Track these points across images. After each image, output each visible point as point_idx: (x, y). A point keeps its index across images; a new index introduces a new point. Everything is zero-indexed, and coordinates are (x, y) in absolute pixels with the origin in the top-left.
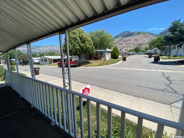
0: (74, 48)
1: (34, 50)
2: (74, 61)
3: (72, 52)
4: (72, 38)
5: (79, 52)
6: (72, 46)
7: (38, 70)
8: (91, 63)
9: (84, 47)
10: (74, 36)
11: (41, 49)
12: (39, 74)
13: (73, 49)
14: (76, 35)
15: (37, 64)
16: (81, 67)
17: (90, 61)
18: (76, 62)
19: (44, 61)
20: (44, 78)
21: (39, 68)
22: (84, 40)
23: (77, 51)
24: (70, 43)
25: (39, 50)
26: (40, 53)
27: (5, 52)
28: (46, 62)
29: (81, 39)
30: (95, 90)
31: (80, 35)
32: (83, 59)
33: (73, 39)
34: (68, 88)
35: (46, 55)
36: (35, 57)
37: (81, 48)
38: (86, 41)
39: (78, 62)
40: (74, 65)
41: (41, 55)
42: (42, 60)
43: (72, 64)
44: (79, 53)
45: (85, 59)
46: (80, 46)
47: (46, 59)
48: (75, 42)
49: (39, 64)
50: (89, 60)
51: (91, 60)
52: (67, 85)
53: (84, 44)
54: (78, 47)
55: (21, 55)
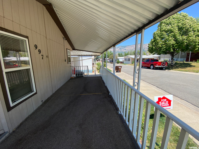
0: (166, 44)
1: (121, 50)
2: (162, 62)
3: (161, 49)
4: (164, 31)
5: (174, 49)
6: (163, 42)
7: (121, 68)
8: (194, 66)
9: (185, 41)
10: (169, 27)
11: (127, 48)
12: (121, 72)
13: (164, 46)
14: (173, 26)
15: (122, 63)
16: (171, 71)
17: (193, 63)
18: (164, 63)
19: (127, 60)
20: (124, 76)
21: (121, 67)
22: (187, 30)
23: (170, 48)
24: (160, 38)
25: (125, 50)
26: (125, 53)
27: (102, 53)
28: (129, 61)
29: (180, 29)
30: (186, 108)
31: (180, 24)
32: (179, 59)
33: (166, 32)
34: (136, 88)
35: (130, 55)
36: (121, 57)
37: (177, 43)
38: (190, 31)
39: (167, 63)
40: (160, 67)
41: (126, 55)
42: (126, 59)
43: (158, 65)
44: (172, 50)
45: (182, 59)
46: (176, 40)
47: (130, 59)
48: (168, 36)
49: (123, 63)
50: (191, 61)
51: (196, 61)
52: (136, 85)
53: (185, 37)
54: (172, 42)
55: (112, 55)
